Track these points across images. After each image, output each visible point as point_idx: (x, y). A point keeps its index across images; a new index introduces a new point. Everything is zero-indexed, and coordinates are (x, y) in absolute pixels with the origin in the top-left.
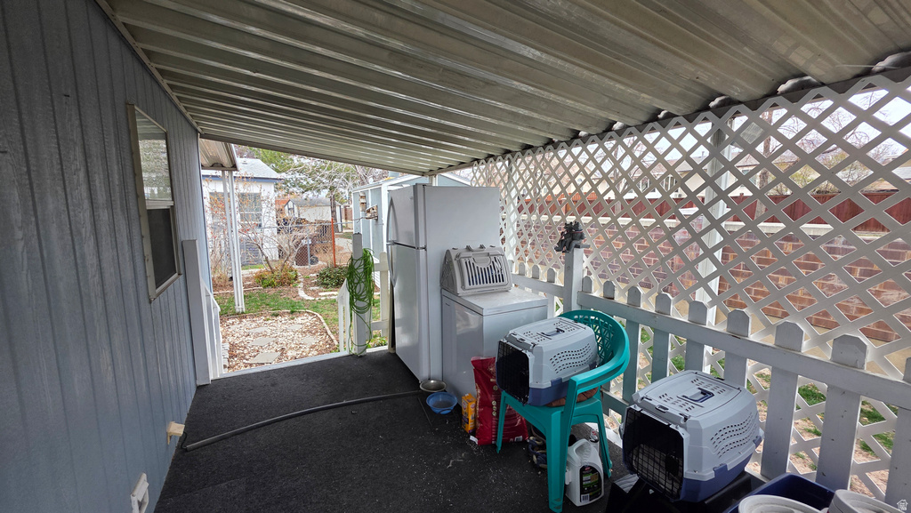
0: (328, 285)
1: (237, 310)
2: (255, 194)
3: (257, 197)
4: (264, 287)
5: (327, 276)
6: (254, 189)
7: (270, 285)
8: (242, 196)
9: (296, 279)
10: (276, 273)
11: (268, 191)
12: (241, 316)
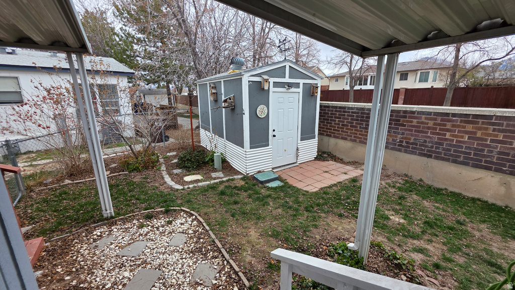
0: (189, 168)
1: (105, 216)
2: (113, 85)
3: (114, 87)
4: (130, 172)
5: (188, 160)
6: (112, 81)
7: (135, 169)
8: (100, 87)
9: (158, 161)
10: (140, 159)
11: (123, 83)
12: (110, 222)
